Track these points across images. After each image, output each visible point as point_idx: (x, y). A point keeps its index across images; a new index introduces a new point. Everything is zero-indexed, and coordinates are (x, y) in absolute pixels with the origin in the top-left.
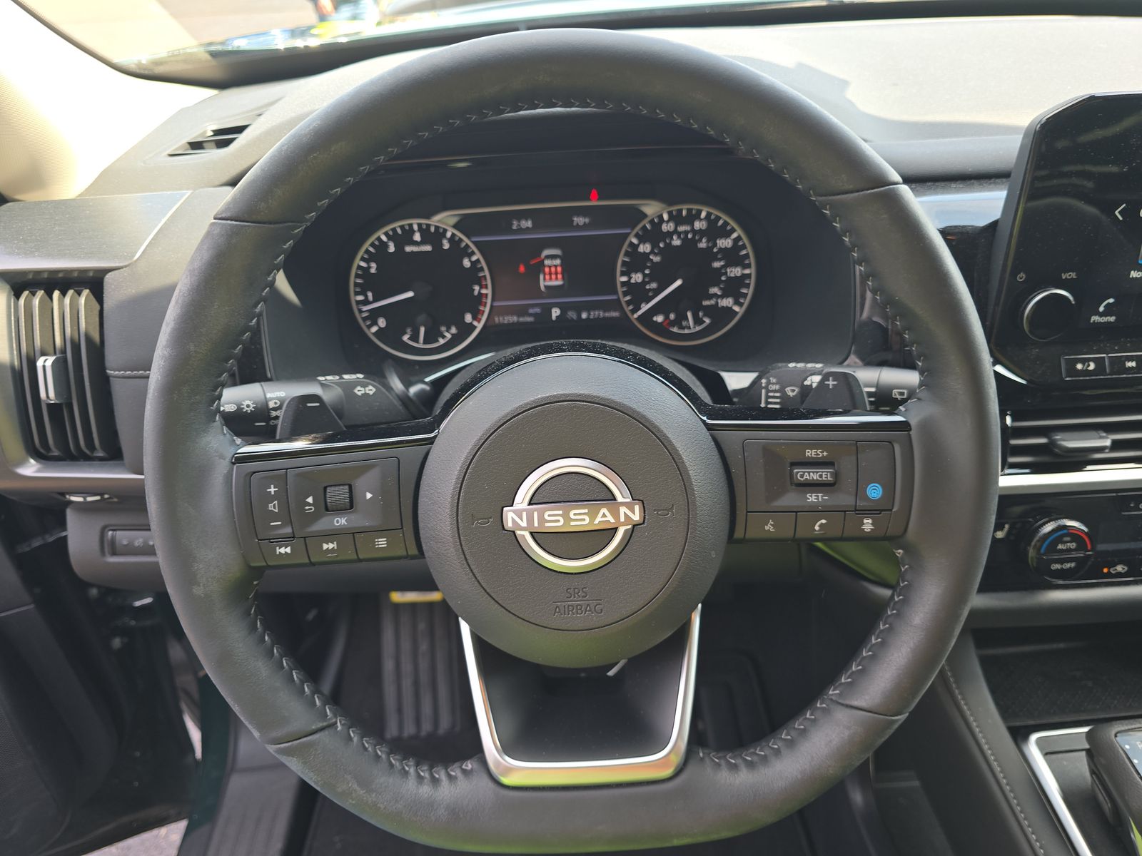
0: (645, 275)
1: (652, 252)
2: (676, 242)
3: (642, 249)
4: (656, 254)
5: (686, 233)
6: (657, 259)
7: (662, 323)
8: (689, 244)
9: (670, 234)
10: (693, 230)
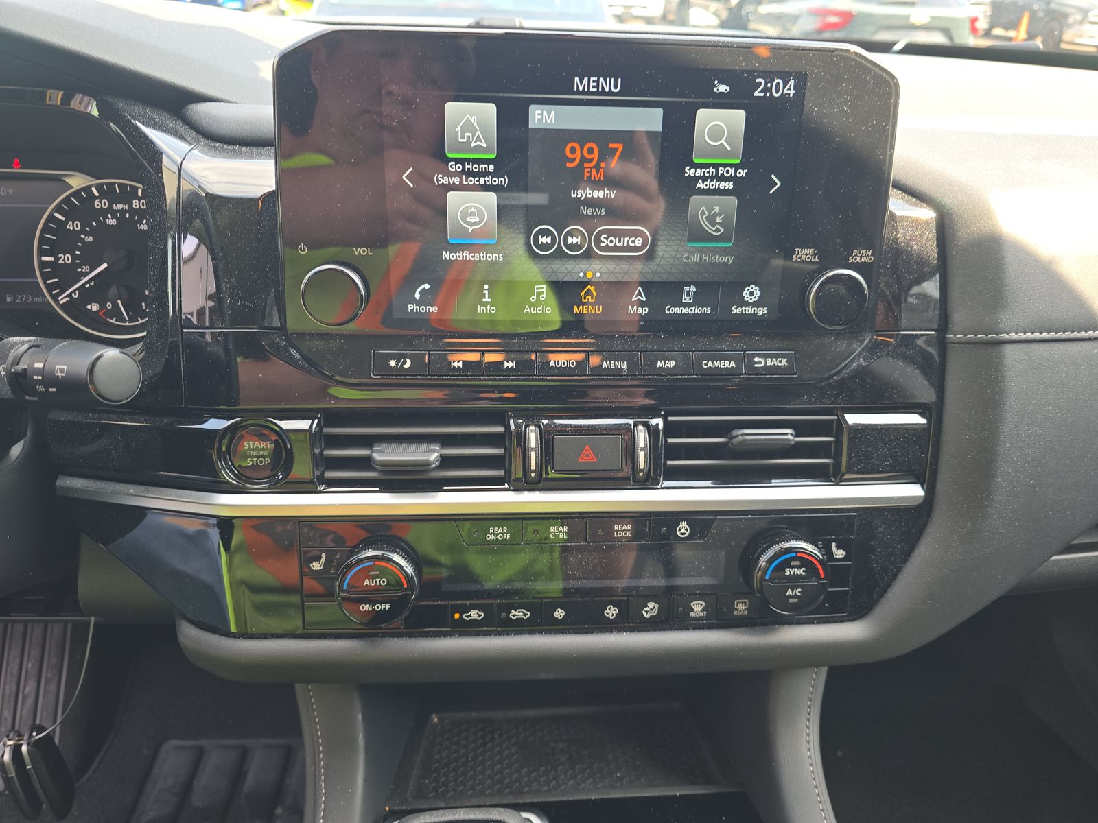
0: (74, 257)
1: (83, 231)
2: (112, 222)
3: (70, 226)
4: (87, 234)
5: (123, 212)
6: (89, 239)
7: (97, 312)
8: (126, 225)
9: (104, 213)
10: (131, 210)
